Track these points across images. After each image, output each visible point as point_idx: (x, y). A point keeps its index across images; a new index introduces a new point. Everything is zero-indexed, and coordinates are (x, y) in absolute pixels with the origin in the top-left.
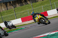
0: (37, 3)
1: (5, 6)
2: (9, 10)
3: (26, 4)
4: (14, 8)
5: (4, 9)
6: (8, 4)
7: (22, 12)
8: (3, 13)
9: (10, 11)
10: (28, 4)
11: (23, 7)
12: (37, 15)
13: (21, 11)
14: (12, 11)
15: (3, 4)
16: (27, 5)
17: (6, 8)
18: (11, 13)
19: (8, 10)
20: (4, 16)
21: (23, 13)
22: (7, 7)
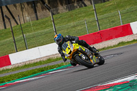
0: (107, 4)
1: (31, 10)
2: (40, 21)
3: (81, 7)
4: (53, 14)
5: (28, 18)
6: (39, 5)
7: (72, 24)
8: (25, 27)
9: (44, 23)
10: (85, 6)
11: (74, 12)
12: (68, 43)
13: (69, 21)
14: (47, 21)
15: (26, 5)
16: (83, 9)
17: (34, 15)
18: (46, 27)
19: (37, 19)
20: (28, 34)
21: (74, 27)
22: (36, 12)
